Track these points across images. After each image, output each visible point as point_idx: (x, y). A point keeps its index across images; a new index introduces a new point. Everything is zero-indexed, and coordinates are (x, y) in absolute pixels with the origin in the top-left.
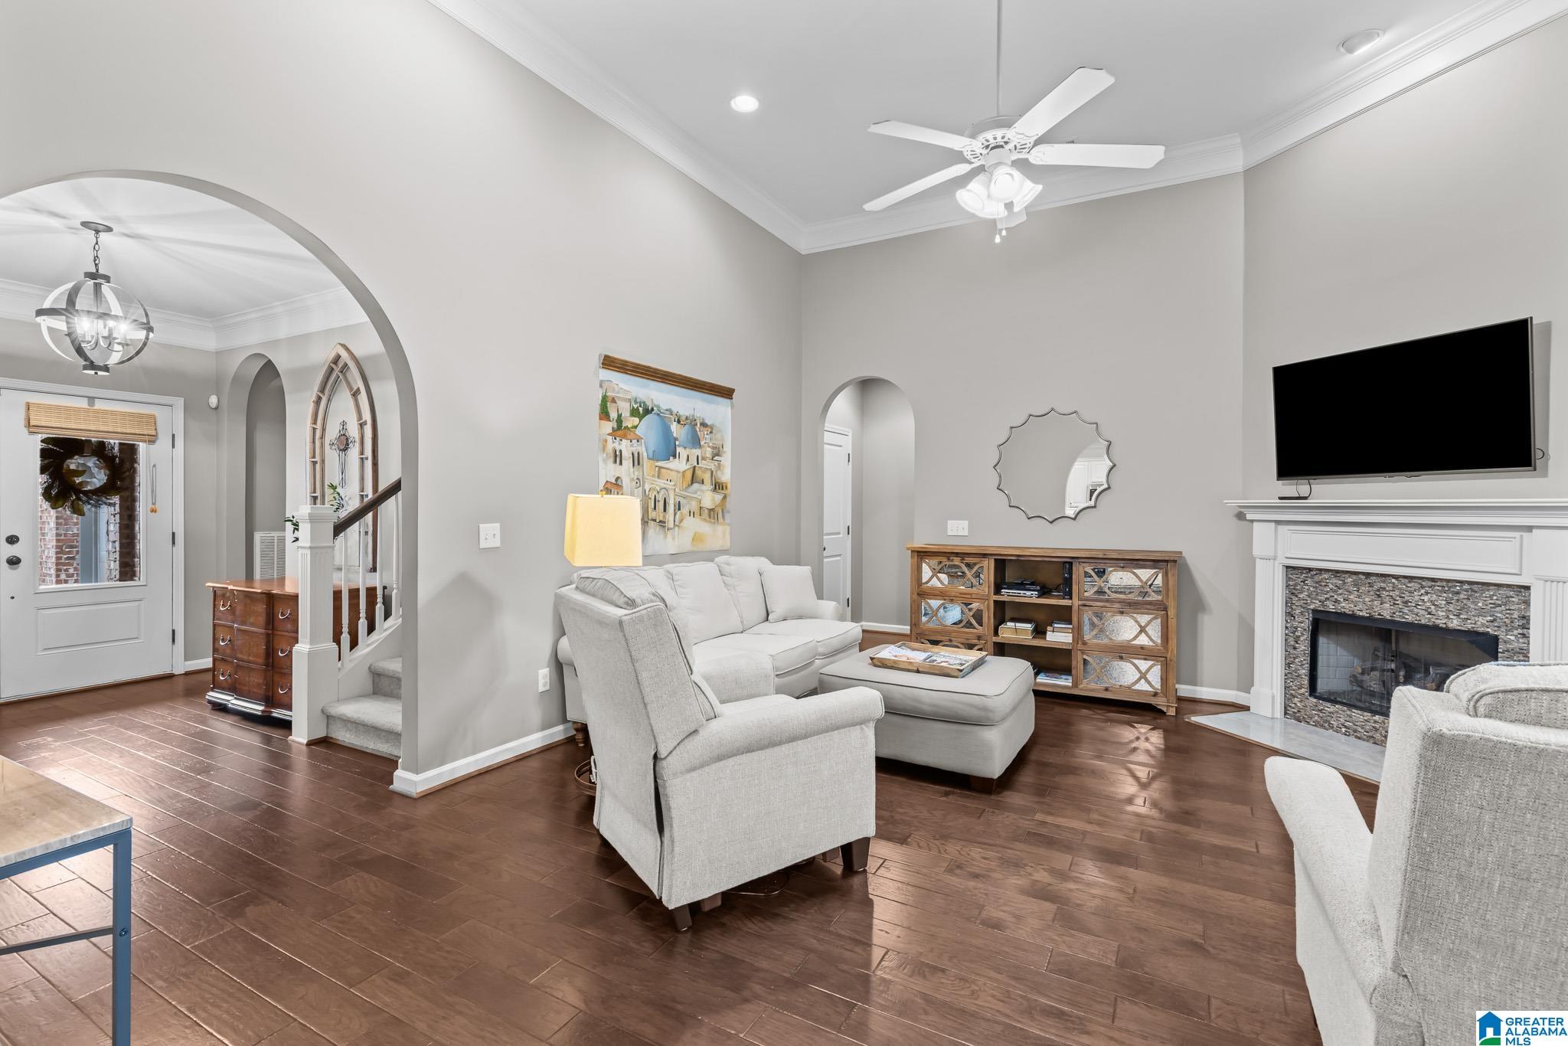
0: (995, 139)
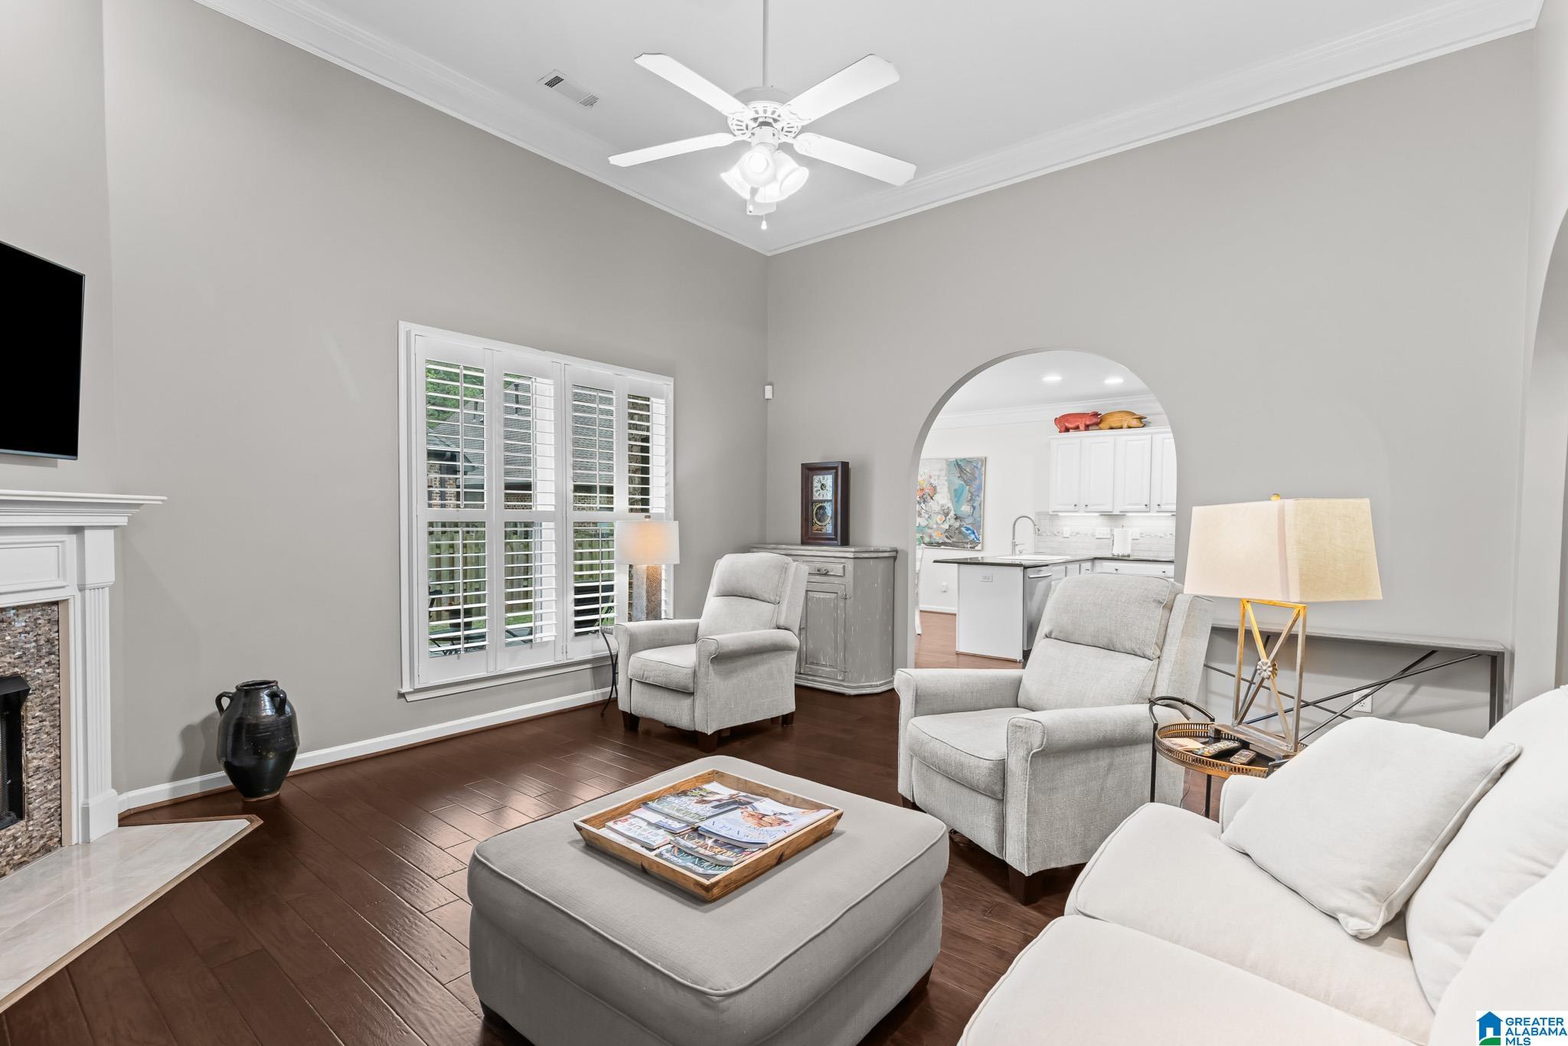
0: (765, 111)
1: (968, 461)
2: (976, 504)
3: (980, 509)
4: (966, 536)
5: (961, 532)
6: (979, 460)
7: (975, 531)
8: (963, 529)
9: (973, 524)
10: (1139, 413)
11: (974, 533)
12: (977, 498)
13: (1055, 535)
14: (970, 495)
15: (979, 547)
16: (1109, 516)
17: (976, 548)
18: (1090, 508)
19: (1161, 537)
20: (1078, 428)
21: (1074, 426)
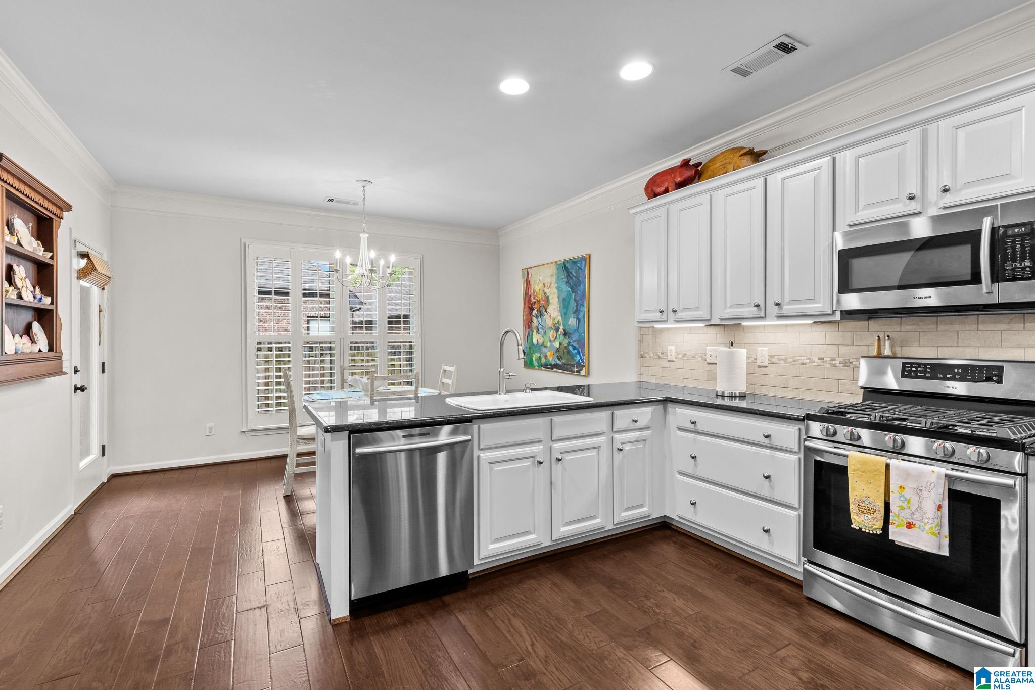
1: (574, 262)
2: (582, 316)
4: (573, 357)
5: (569, 352)
6: (583, 259)
7: (581, 351)
8: (570, 348)
9: (579, 342)
11: (579, 353)
12: (583, 308)
14: (575, 304)
15: (585, 370)
17: (581, 372)
20: (666, 191)
21: (663, 189)
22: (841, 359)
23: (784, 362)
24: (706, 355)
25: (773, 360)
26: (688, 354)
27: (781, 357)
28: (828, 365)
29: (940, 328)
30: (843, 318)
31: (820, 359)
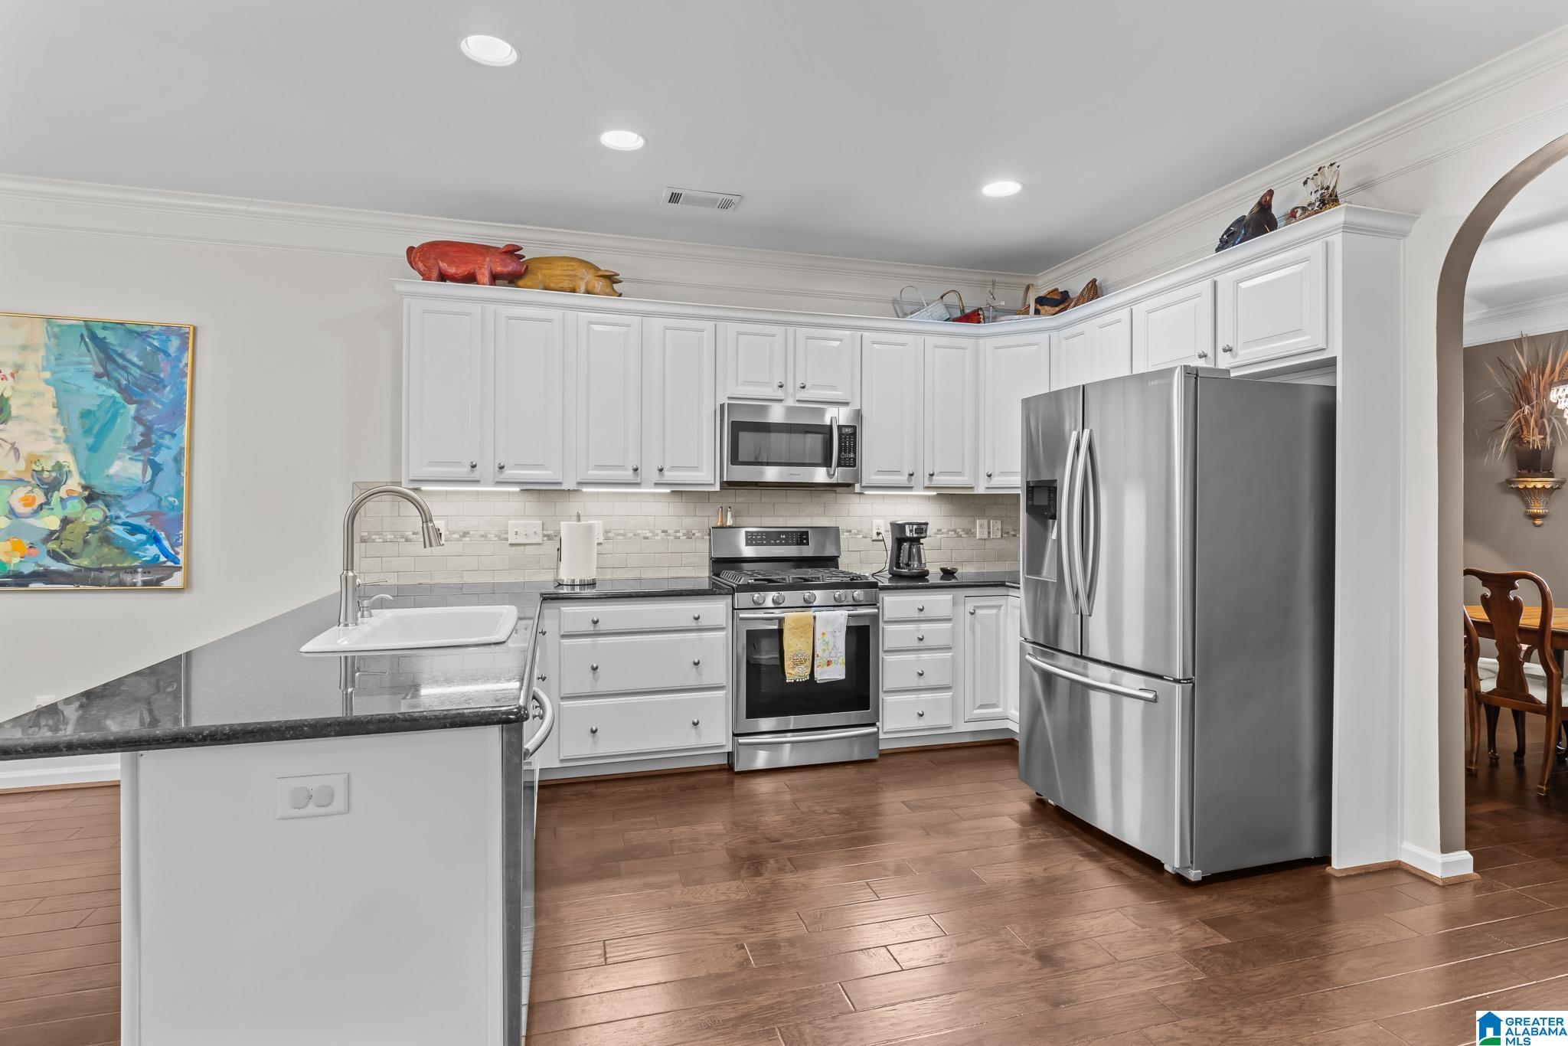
1: (136, 333)
2: (164, 457)
3: (179, 471)
4: (126, 550)
5: (107, 540)
6: (169, 331)
7: (162, 535)
8: (117, 530)
9: (153, 516)
10: (605, 267)
11: (156, 540)
12: (167, 440)
13: (407, 540)
14: (140, 429)
15: (176, 580)
16: (545, 493)
17: (166, 584)
18: (509, 473)
19: (646, 538)
20: (471, 278)
21: (463, 270)
22: (685, 531)
23: (622, 537)
24: (507, 533)
25: (610, 535)
26: (472, 533)
27: (619, 531)
28: (672, 538)
29: (763, 500)
30: (722, 488)
31: (663, 532)
